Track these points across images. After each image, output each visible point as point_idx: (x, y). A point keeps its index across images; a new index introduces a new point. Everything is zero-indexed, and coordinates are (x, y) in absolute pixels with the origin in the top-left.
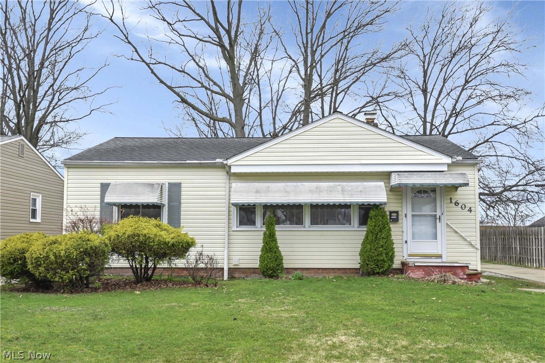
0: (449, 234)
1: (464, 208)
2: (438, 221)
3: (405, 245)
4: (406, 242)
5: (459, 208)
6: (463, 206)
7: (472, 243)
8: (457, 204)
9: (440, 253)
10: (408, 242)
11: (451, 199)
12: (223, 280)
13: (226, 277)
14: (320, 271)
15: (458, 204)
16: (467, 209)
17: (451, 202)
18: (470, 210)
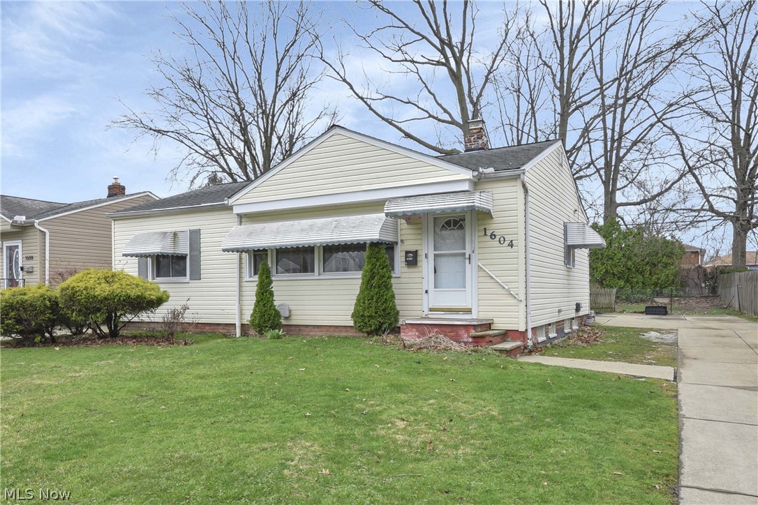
0: (481, 279)
1: (502, 242)
2: (467, 261)
3: (425, 296)
4: (427, 292)
5: (496, 242)
6: (502, 239)
7: (512, 292)
8: (493, 236)
9: (470, 307)
10: (429, 291)
11: (485, 230)
12: (236, 337)
13: (238, 334)
14: (332, 329)
15: (495, 236)
16: (507, 243)
17: (485, 234)
18: (511, 245)
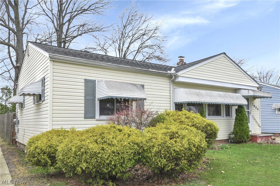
1: (256, 108)
8: (254, 106)
9: (251, 130)
11: (253, 104)
